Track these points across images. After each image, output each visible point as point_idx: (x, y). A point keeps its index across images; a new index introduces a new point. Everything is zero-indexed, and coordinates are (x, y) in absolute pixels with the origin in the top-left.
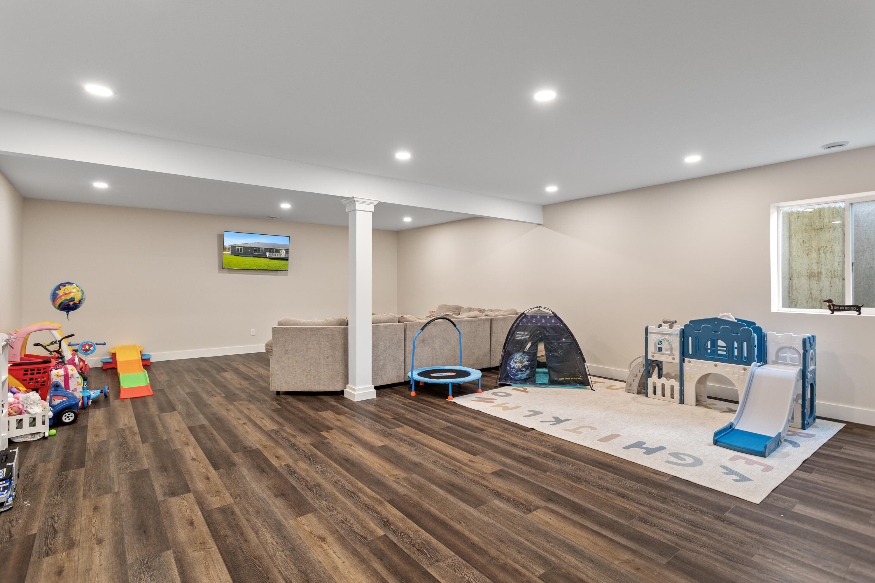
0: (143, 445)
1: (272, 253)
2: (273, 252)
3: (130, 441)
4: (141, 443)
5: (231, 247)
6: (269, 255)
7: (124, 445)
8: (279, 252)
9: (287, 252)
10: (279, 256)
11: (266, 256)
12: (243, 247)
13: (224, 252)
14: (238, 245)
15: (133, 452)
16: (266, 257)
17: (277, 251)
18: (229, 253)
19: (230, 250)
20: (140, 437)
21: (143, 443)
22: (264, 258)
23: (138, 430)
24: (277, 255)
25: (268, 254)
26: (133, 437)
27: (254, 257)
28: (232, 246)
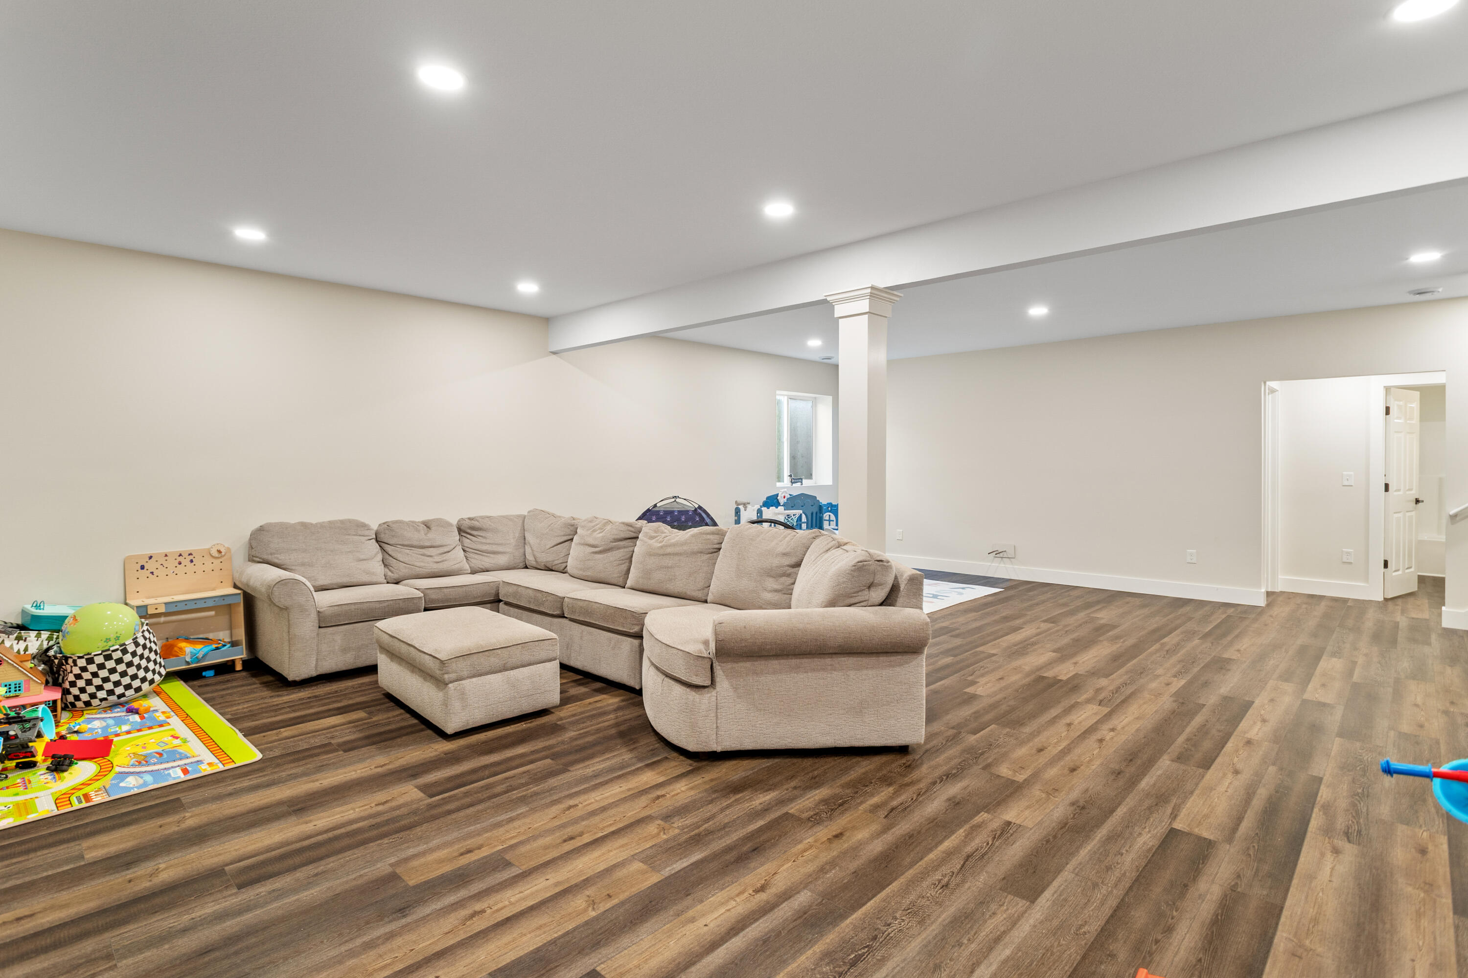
0: (1324, 775)
3: (1345, 794)
4: (1324, 781)
7: (1360, 791)
15: (1349, 770)
20: (1320, 795)
21: (1321, 779)
23: (1314, 815)
26: (1335, 800)
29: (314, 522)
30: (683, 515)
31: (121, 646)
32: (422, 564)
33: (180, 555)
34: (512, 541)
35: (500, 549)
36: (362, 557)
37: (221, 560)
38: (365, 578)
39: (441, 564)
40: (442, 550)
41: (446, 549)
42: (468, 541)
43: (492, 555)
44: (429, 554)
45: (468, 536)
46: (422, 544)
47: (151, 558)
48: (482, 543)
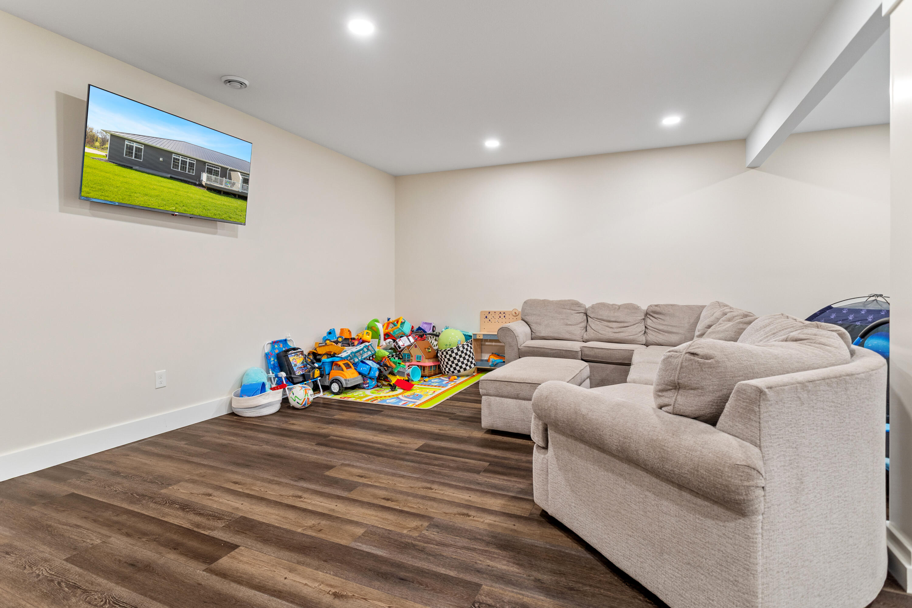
1: (213, 177)
2: (217, 175)
5: (108, 137)
6: (208, 179)
8: (230, 178)
9: (246, 181)
10: (229, 187)
11: (200, 181)
12: (146, 145)
13: (88, 150)
14: (130, 137)
16: (200, 185)
17: (225, 173)
18: (104, 153)
19: (108, 145)
22: (195, 184)
24: (224, 184)
25: (204, 177)
27: (171, 178)
28: (112, 136)
29: (551, 299)
30: (871, 314)
31: (451, 349)
32: (604, 332)
33: (500, 313)
34: (686, 325)
35: (674, 330)
36: (569, 323)
37: (516, 318)
38: (567, 336)
39: (617, 334)
40: (622, 325)
41: (625, 325)
42: (650, 321)
43: (666, 334)
44: (611, 326)
45: (651, 318)
46: (609, 319)
47: (489, 313)
48: (660, 324)
